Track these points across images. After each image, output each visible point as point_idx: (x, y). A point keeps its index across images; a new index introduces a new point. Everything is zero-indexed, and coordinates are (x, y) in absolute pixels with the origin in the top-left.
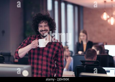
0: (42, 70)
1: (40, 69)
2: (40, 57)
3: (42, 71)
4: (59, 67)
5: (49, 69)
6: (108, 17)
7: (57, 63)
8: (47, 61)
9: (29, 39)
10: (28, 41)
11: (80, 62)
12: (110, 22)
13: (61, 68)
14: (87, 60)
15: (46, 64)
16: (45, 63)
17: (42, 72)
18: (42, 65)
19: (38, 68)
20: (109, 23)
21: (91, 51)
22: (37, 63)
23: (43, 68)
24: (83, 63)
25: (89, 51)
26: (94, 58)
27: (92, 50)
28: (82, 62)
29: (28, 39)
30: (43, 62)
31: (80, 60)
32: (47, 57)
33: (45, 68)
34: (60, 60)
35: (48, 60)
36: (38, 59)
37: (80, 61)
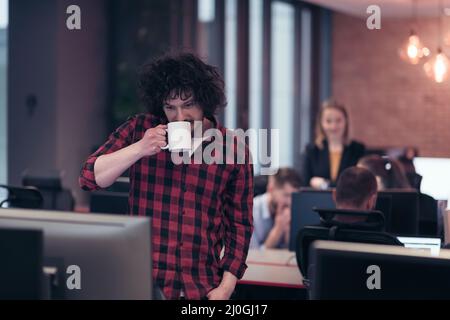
0: (179, 236)
1: (173, 232)
2: (175, 192)
3: (179, 239)
4: (236, 225)
5: (204, 234)
6: (426, 52)
7: (230, 213)
8: (198, 207)
9: (136, 126)
10: (131, 134)
11: (317, 213)
12: (432, 71)
13: (241, 228)
14: (340, 207)
15: (194, 216)
16: (190, 213)
17: (181, 244)
18: (180, 220)
19: (167, 230)
20: (429, 75)
21: (354, 176)
22: (163, 213)
23: (183, 232)
24: (324, 218)
25: (349, 175)
26: (365, 204)
27: (358, 172)
28: (322, 213)
29: (133, 124)
30: (186, 210)
31: (315, 208)
32: (200, 191)
33: (189, 229)
34: (239, 202)
35: (203, 202)
36: (166, 200)
37: (316, 211)
